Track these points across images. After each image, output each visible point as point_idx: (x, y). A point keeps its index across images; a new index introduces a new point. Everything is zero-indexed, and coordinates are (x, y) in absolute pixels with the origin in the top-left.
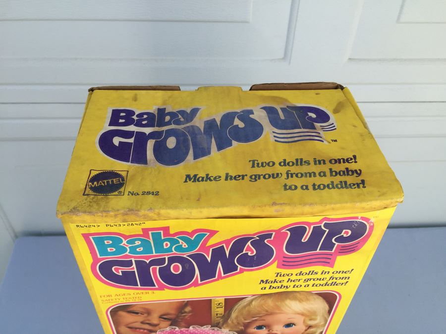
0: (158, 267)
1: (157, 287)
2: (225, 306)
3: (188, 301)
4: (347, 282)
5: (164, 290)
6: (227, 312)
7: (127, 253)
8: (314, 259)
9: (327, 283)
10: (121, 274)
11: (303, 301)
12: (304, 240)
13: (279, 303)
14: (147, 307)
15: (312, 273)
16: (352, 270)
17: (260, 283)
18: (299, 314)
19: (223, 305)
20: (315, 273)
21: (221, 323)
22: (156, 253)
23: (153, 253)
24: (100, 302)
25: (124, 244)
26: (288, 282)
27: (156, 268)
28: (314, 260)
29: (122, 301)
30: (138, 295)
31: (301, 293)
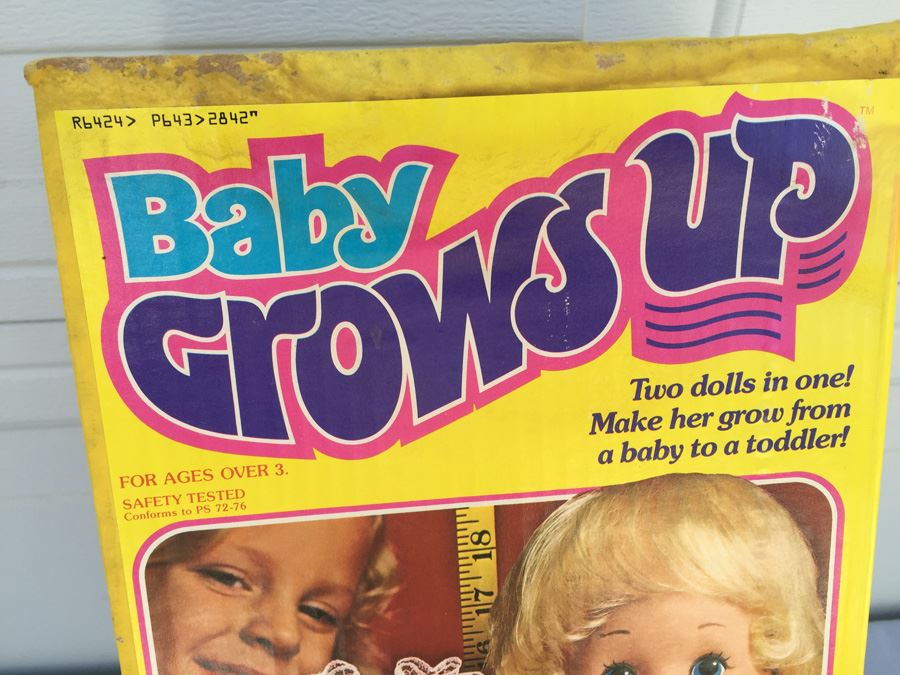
0: (294, 338)
1: (291, 441)
2: (497, 548)
3: (384, 517)
4: (847, 429)
5: (312, 457)
6: (507, 583)
7: (206, 265)
8: (734, 315)
9: (788, 433)
10: (186, 371)
11: (731, 527)
12: (693, 221)
13: (659, 539)
14: (261, 545)
15: (738, 383)
16: (851, 368)
17: (593, 432)
18: (729, 600)
19: (493, 543)
20: (746, 384)
21: (493, 642)
22: (288, 269)
23: (280, 271)
24: (119, 511)
25: (200, 219)
26: (672, 426)
27: (289, 341)
28: (732, 324)
29: (185, 511)
30: (235, 483)
31: (722, 484)
